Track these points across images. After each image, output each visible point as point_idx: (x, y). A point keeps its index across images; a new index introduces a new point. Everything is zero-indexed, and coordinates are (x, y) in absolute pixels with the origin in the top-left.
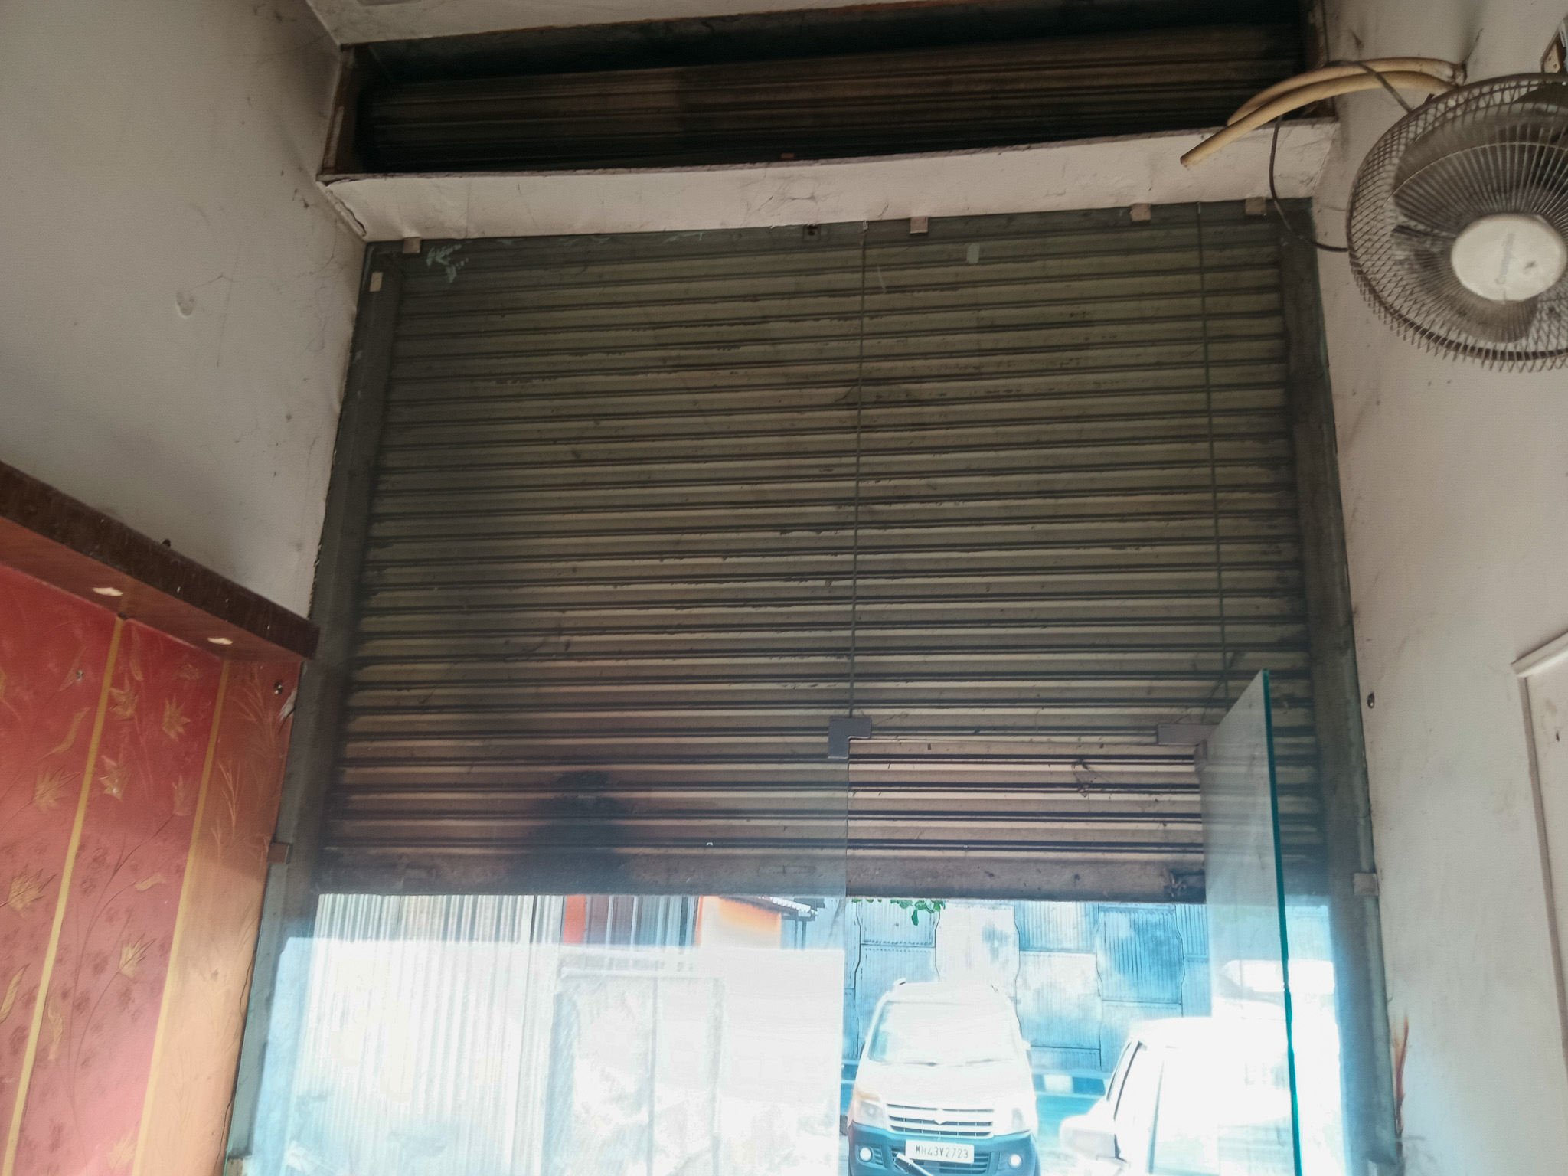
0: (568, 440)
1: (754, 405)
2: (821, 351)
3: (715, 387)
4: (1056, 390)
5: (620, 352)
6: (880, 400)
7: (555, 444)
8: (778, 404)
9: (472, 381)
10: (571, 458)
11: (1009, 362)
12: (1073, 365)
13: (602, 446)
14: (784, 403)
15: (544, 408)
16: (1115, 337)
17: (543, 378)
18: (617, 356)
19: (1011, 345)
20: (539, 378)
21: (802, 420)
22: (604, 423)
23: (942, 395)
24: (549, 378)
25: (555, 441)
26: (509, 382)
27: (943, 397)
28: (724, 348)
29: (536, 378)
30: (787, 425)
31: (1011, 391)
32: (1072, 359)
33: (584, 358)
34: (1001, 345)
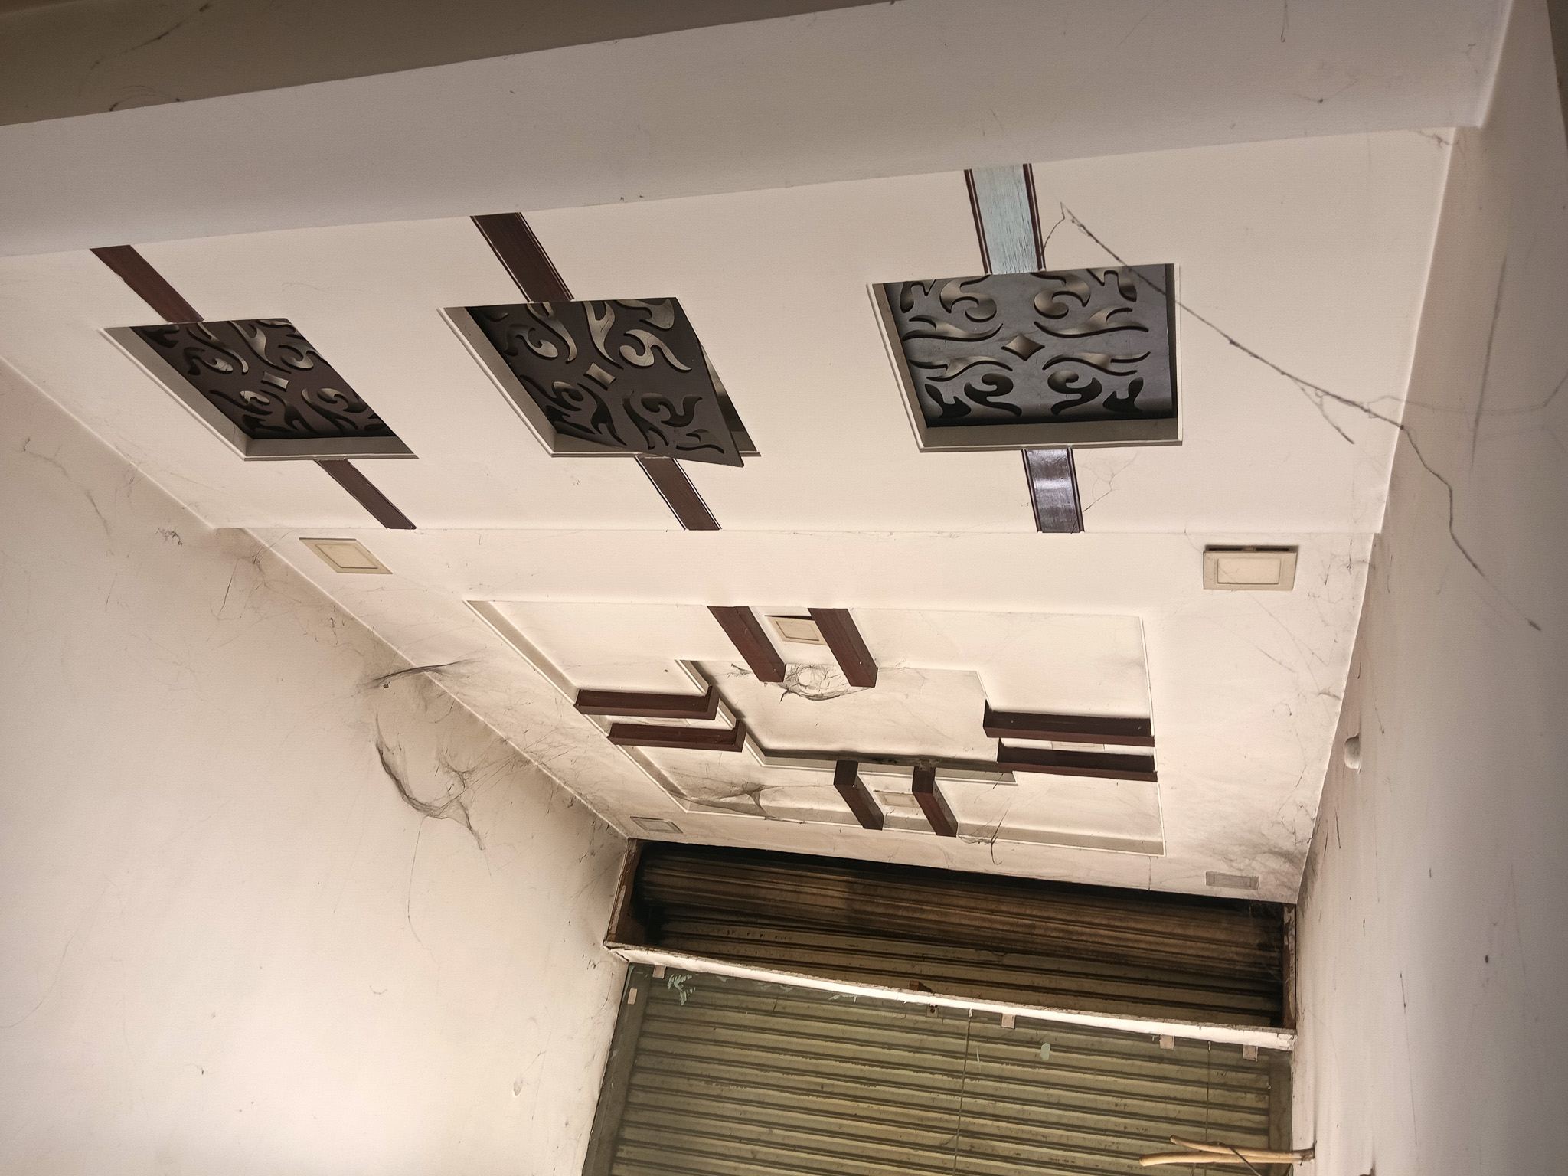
0: (749, 1141)
1: (882, 1136)
2: (933, 1099)
3: (856, 1116)
4: (1100, 1167)
5: (792, 1074)
6: (973, 1150)
7: (740, 1142)
8: (899, 1139)
9: (689, 1079)
10: (750, 1156)
11: (1068, 1136)
12: (1114, 1148)
13: (772, 1150)
14: (904, 1139)
15: (736, 1110)
16: (1146, 1130)
17: (737, 1086)
18: (789, 1076)
19: (1070, 1122)
20: (735, 1085)
21: (915, 1155)
22: (775, 1131)
23: (1018, 1154)
24: (741, 1086)
25: (740, 1140)
26: (714, 1085)
27: (1018, 1156)
28: (865, 1084)
29: (732, 1085)
30: (904, 1158)
31: (1068, 1161)
32: (1113, 1143)
33: (767, 1074)
34: (1064, 1121)
